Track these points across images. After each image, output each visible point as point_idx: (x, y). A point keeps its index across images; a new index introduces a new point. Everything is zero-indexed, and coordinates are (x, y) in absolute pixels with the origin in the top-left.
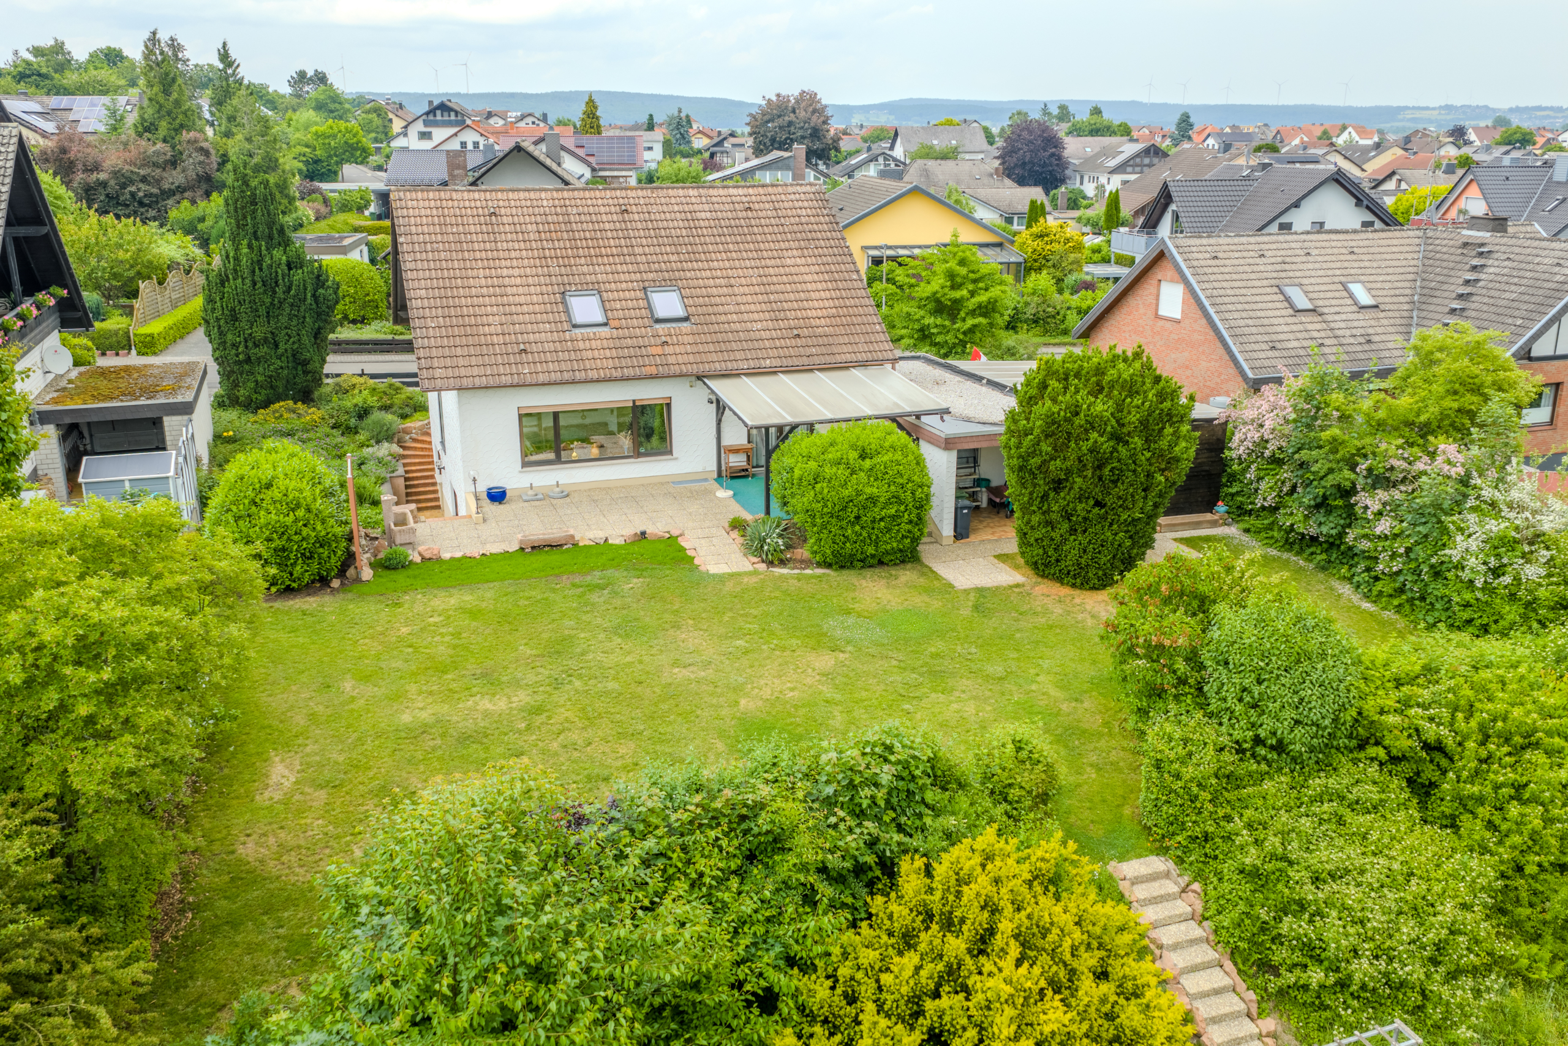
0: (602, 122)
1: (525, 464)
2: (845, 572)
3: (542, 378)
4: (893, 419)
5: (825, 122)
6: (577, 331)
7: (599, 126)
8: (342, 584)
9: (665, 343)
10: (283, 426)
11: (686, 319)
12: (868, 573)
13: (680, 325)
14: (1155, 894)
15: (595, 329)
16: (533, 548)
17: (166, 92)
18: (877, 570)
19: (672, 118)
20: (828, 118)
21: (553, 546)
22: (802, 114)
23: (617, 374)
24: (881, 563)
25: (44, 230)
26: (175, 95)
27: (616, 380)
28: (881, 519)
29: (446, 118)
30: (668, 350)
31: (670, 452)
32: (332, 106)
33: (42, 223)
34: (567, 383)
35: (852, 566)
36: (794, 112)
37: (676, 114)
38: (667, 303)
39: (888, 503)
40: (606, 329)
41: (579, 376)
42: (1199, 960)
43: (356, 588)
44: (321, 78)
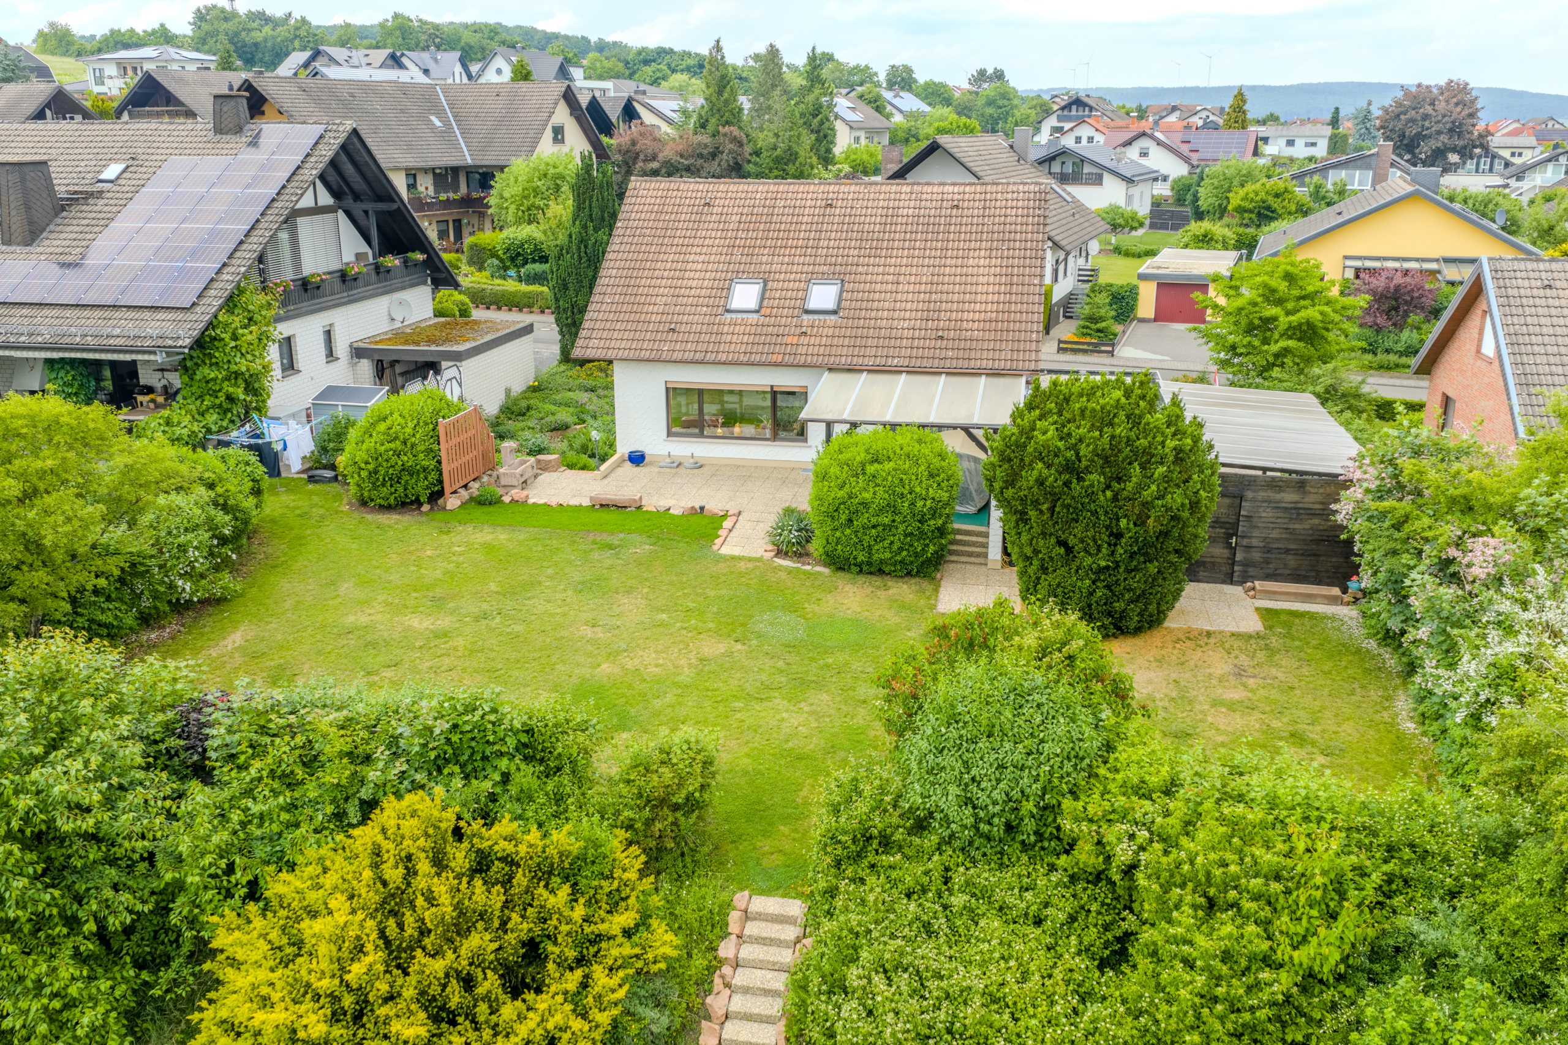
0: (1249, 116)
1: (669, 434)
2: (840, 574)
3: (677, 356)
4: (966, 429)
5: (1472, 115)
6: (728, 316)
7: (1244, 121)
8: (432, 509)
9: (805, 333)
10: (591, 383)
11: (835, 312)
12: (862, 579)
13: (827, 317)
14: (764, 935)
15: (745, 316)
16: (602, 505)
17: (720, 93)
18: (874, 578)
19: (1359, 111)
20: (1477, 110)
21: (620, 507)
22: (1441, 106)
23: (743, 358)
24: (881, 572)
25: (395, 206)
26: (726, 95)
27: (742, 364)
28: (874, 527)
29: (1081, 113)
30: (804, 340)
31: (806, 441)
32: (1000, 103)
33: (393, 201)
34: (697, 362)
35: (849, 570)
36: (1432, 104)
37: (1365, 106)
38: (823, 296)
39: (881, 510)
40: (755, 316)
41: (710, 357)
42: (756, 1011)
43: (440, 515)
44: (999, 75)
